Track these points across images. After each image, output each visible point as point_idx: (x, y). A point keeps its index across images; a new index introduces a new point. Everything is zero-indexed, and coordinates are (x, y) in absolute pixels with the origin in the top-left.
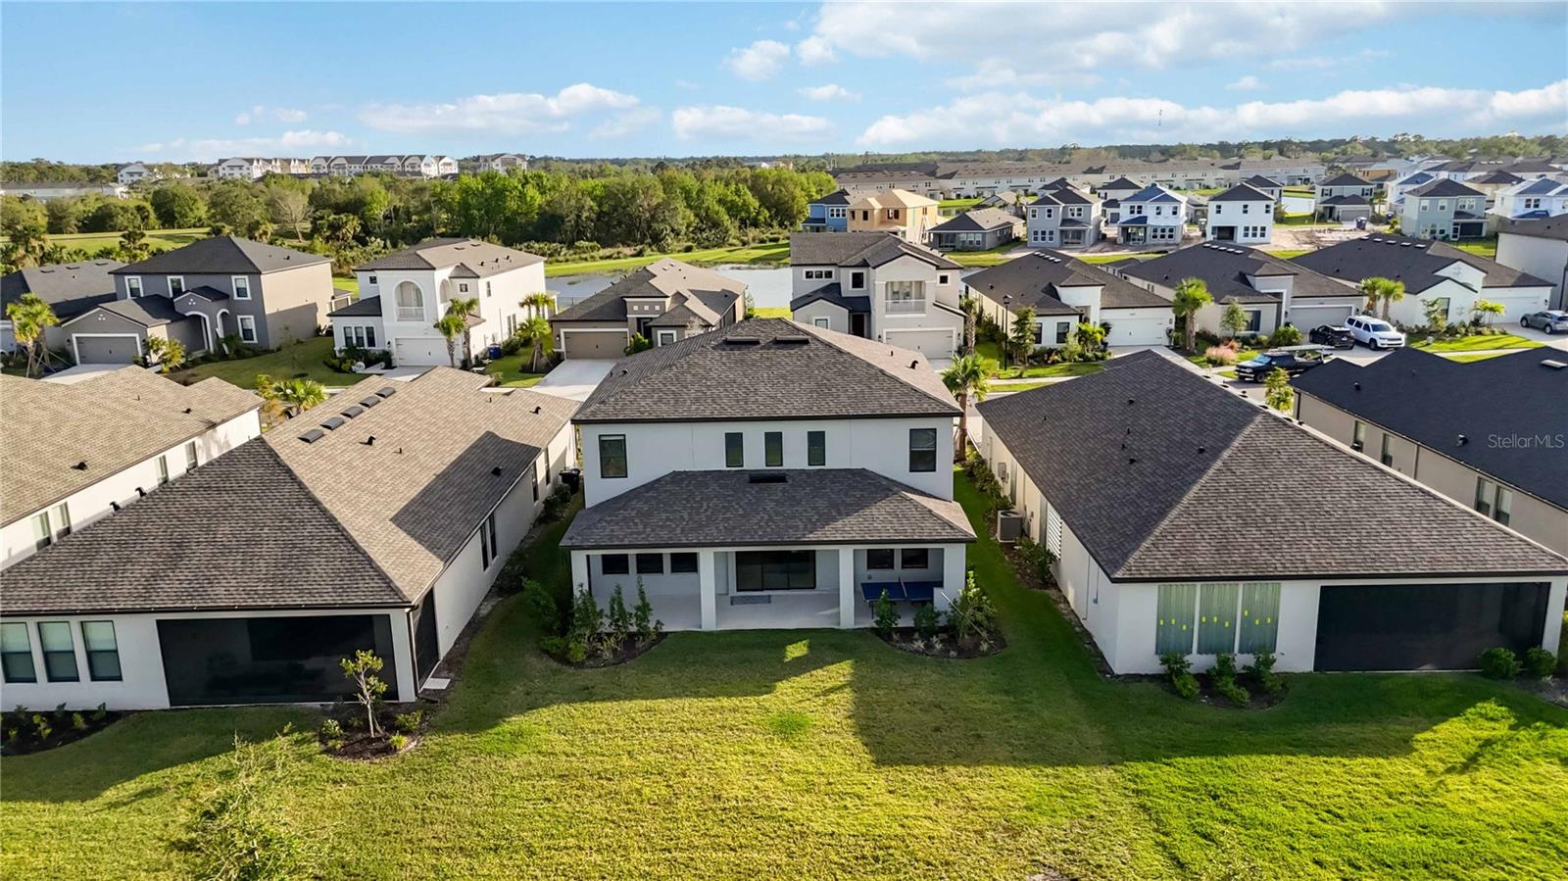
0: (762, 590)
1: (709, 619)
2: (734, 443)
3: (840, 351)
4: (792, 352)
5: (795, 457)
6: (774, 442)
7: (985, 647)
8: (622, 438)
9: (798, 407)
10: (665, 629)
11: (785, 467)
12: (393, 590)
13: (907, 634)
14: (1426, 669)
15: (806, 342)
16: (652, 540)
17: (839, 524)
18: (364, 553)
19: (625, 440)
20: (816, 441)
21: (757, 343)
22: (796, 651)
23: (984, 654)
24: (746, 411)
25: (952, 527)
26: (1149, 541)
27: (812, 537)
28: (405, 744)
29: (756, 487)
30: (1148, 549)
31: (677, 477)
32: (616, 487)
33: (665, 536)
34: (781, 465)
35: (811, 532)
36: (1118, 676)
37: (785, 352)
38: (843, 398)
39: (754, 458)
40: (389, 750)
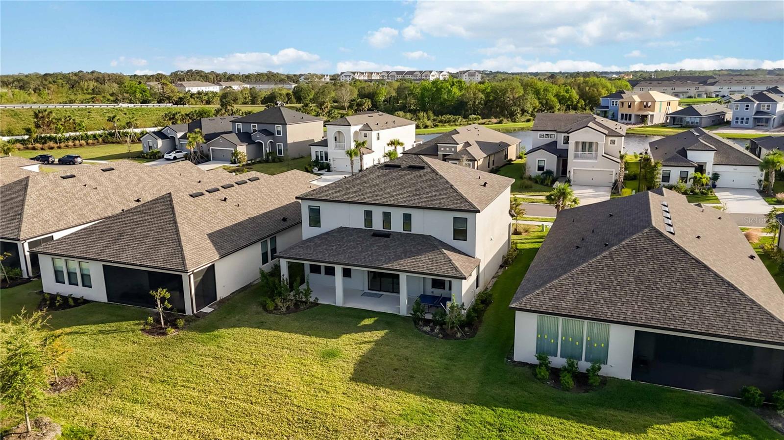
0: (380, 291)
1: (339, 300)
2: (368, 215)
3: (437, 174)
4: (414, 172)
5: (397, 226)
6: (387, 217)
7: (459, 335)
8: (318, 208)
9: (400, 200)
10: (320, 302)
11: (392, 230)
12: (184, 264)
13: (427, 322)
14: (707, 392)
15: (423, 168)
16: (313, 258)
17: (402, 262)
18: (182, 247)
19: (319, 209)
20: (407, 218)
21: (399, 166)
22: (367, 322)
23: (458, 339)
24: (374, 200)
25: (456, 270)
26: (541, 290)
27: (385, 266)
28: (172, 332)
29: (374, 238)
30: (538, 295)
31: (342, 230)
32: (315, 231)
33: (320, 256)
34: (390, 229)
35: (386, 264)
36: (515, 362)
37: (410, 172)
38: (424, 199)
39: (378, 224)
40: (164, 334)
